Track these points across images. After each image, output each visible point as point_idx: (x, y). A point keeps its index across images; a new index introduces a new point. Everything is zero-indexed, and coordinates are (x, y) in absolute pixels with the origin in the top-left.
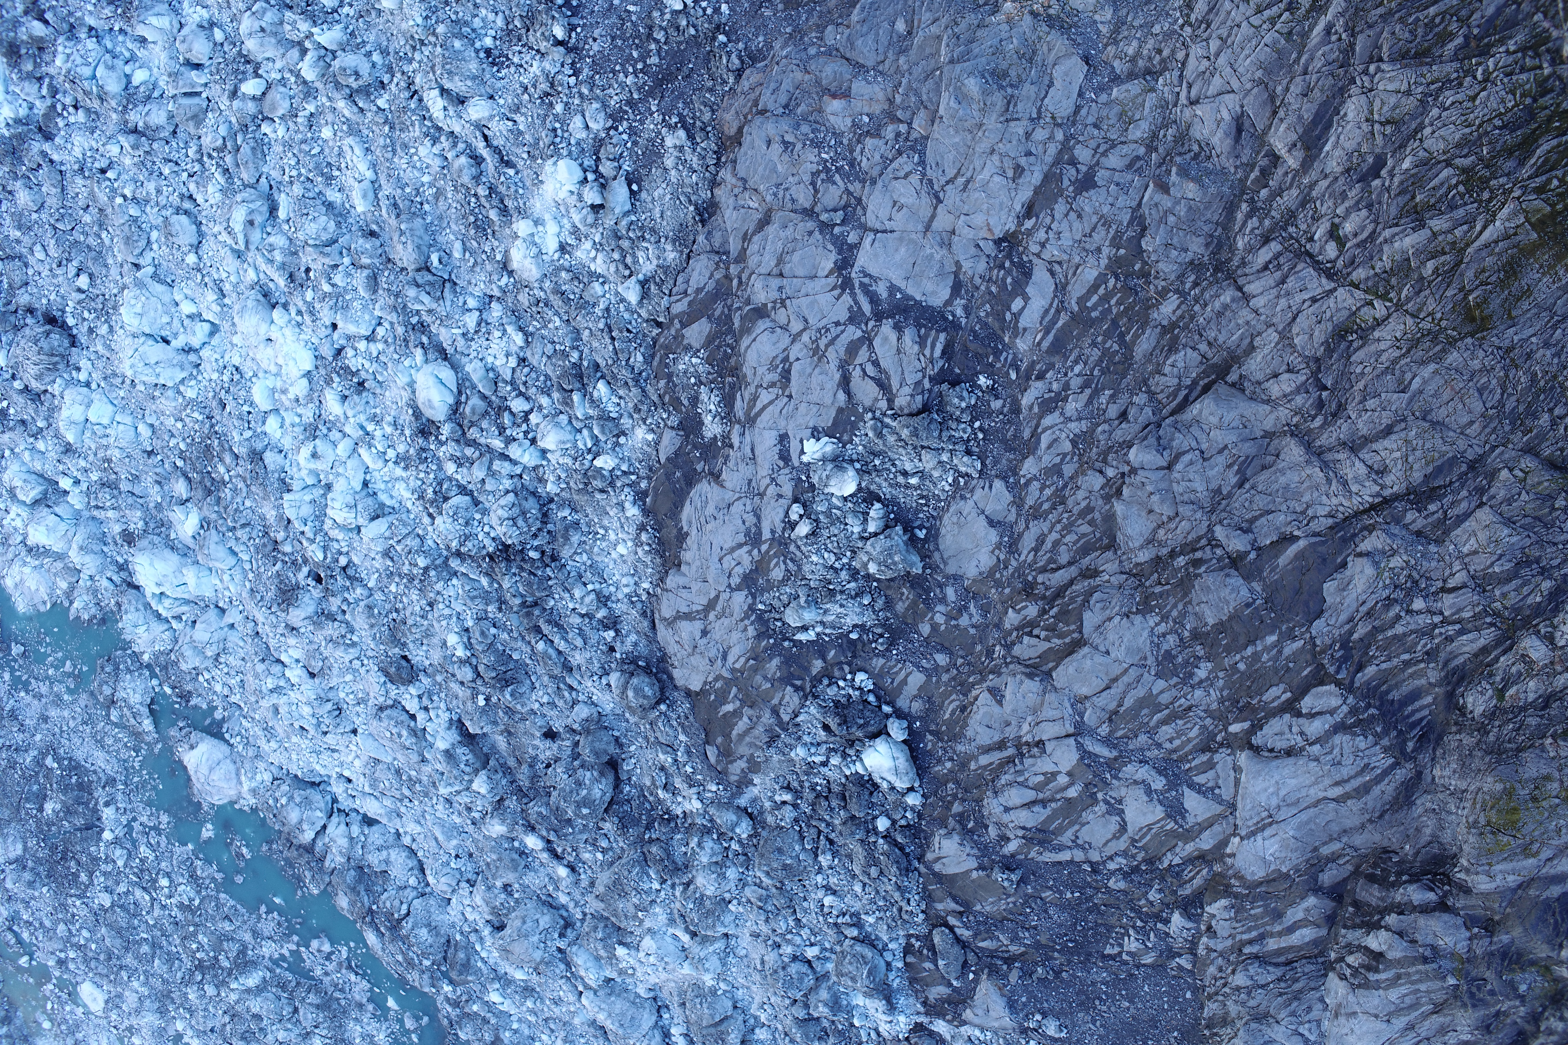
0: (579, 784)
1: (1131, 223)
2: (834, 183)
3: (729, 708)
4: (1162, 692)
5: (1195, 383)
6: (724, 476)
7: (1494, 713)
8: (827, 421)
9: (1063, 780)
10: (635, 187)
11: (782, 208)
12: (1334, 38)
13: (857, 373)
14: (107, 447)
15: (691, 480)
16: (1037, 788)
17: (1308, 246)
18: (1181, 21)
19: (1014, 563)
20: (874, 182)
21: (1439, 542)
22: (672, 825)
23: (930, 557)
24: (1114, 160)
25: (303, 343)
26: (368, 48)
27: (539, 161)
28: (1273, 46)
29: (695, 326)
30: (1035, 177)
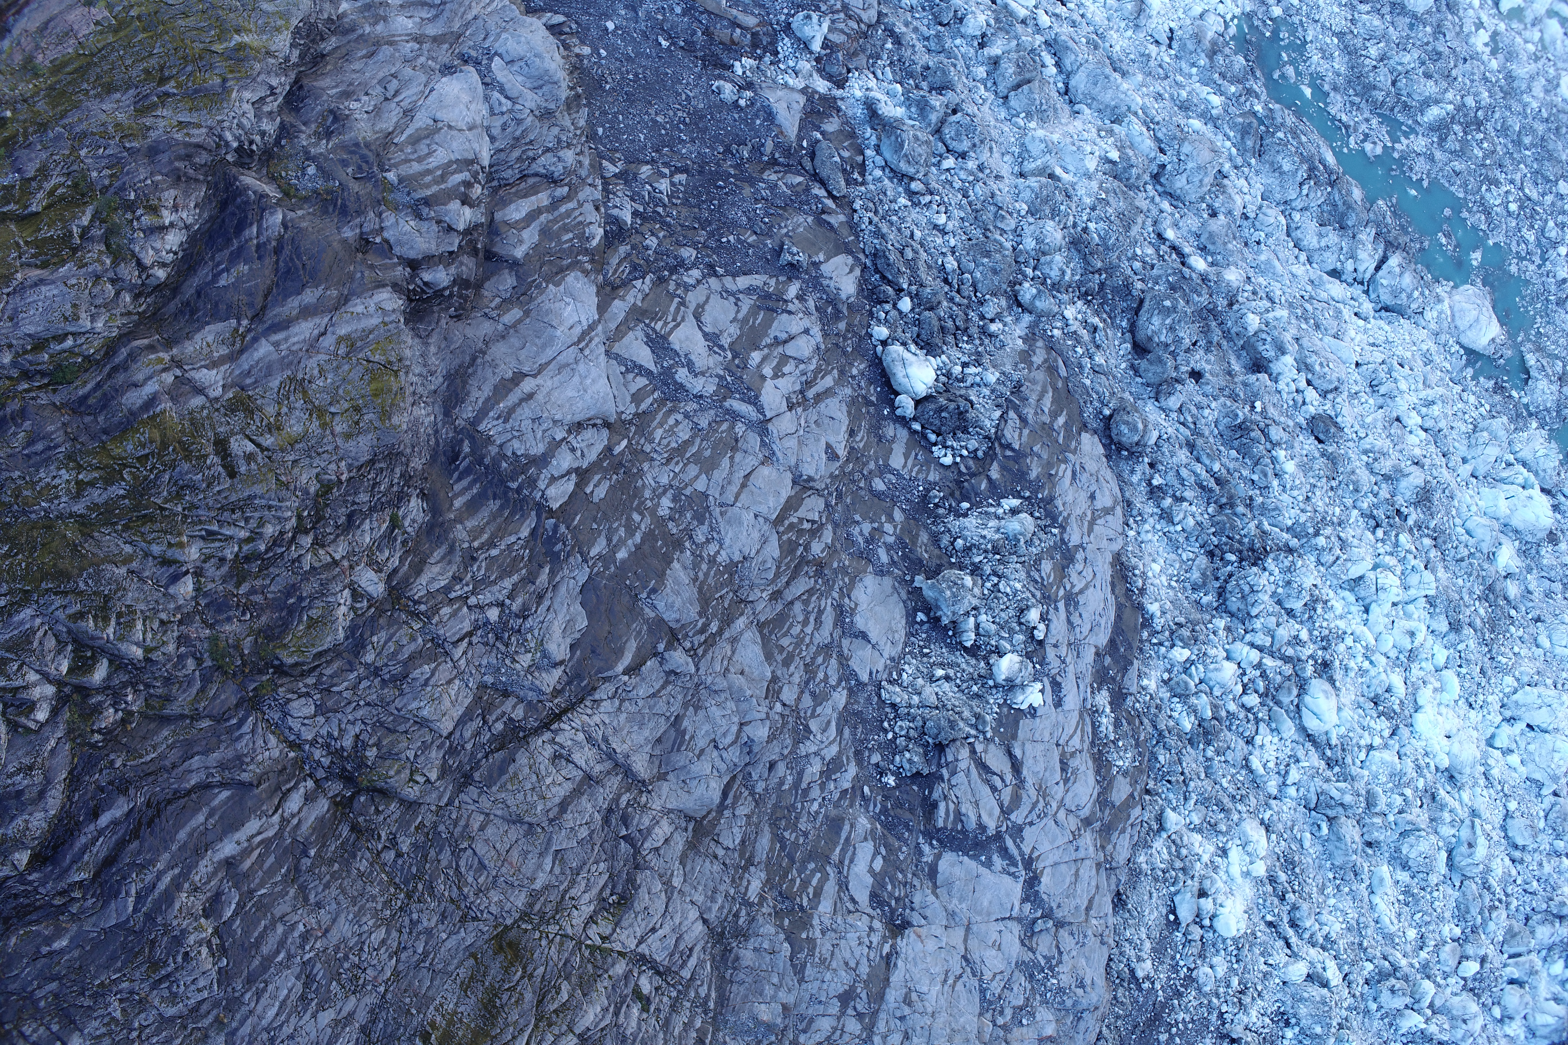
0: (1172, 329)
1: (804, 966)
2: (1044, 957)
3: (1061, 420)
4: (697, 477)
6: (1093, 657)
7: (400, 500)
8: (1025, 726)
9: (767, 371)
10: (1172, 918)
11: (1079, 925)
13: (1009, 777)
15: (1112, 646)
16: (785, 359)
19: (835, 595)
20: (1016, 965)
22: (1083, 289)
23: (909, 592)
24: (825, 1025)
25: (1423, 737)
26: (1379, 1015)
27: (1248, 932)
29: (1123, 797)
30: (893, 996)
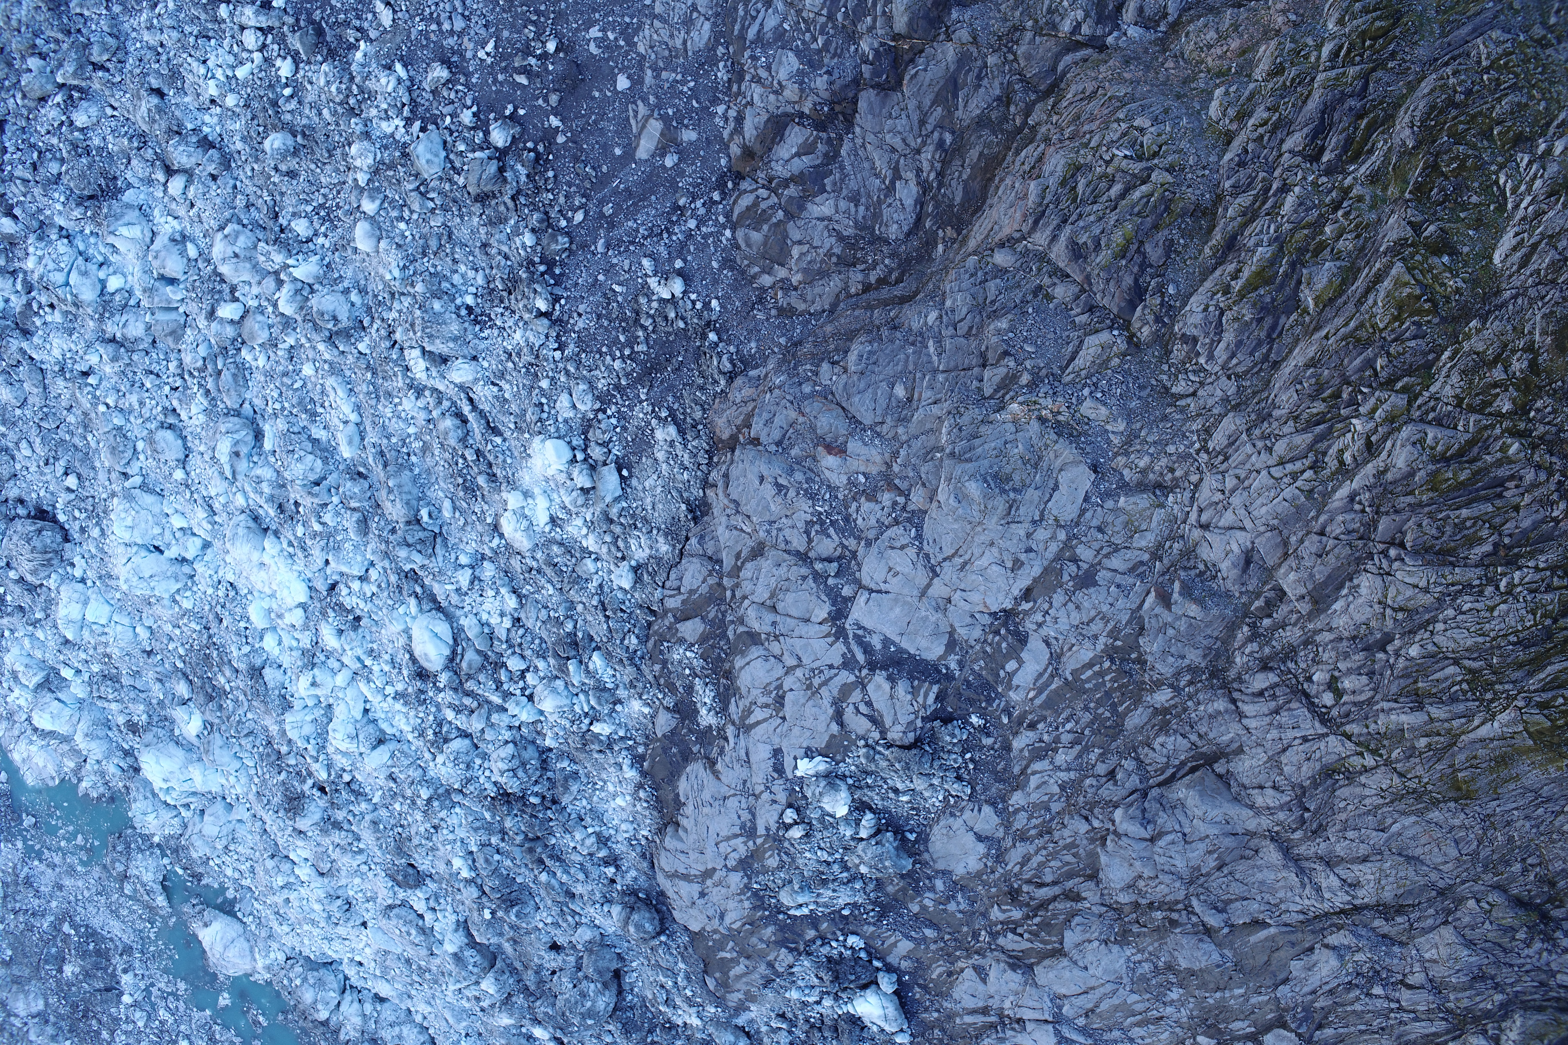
0: (584, 995)
1: (1129, 622)
2: (829, 536)
3: (727, 955)
4: (1136, 1003)
5: (1183, 764)
6: (719, 766)
8: (821, 742)
10: (625, 473)
11: (775, 546)
12: (1357, 507)
13: (850, 710)
14: (106, 644)
15: (687, 757)
17: (1305, 686)
18: (1197, 446)
19: (1001, 871)
20: (869, 544)
21: (1402, 944)
22: (673, 1032)
23: (920, 857)
24: (1116, 563)
25: (296, 574)
26: (346, 284)
27: (527, 435)
28: (1292, 501)
29: (689, 623)
30: (1033, 570)
